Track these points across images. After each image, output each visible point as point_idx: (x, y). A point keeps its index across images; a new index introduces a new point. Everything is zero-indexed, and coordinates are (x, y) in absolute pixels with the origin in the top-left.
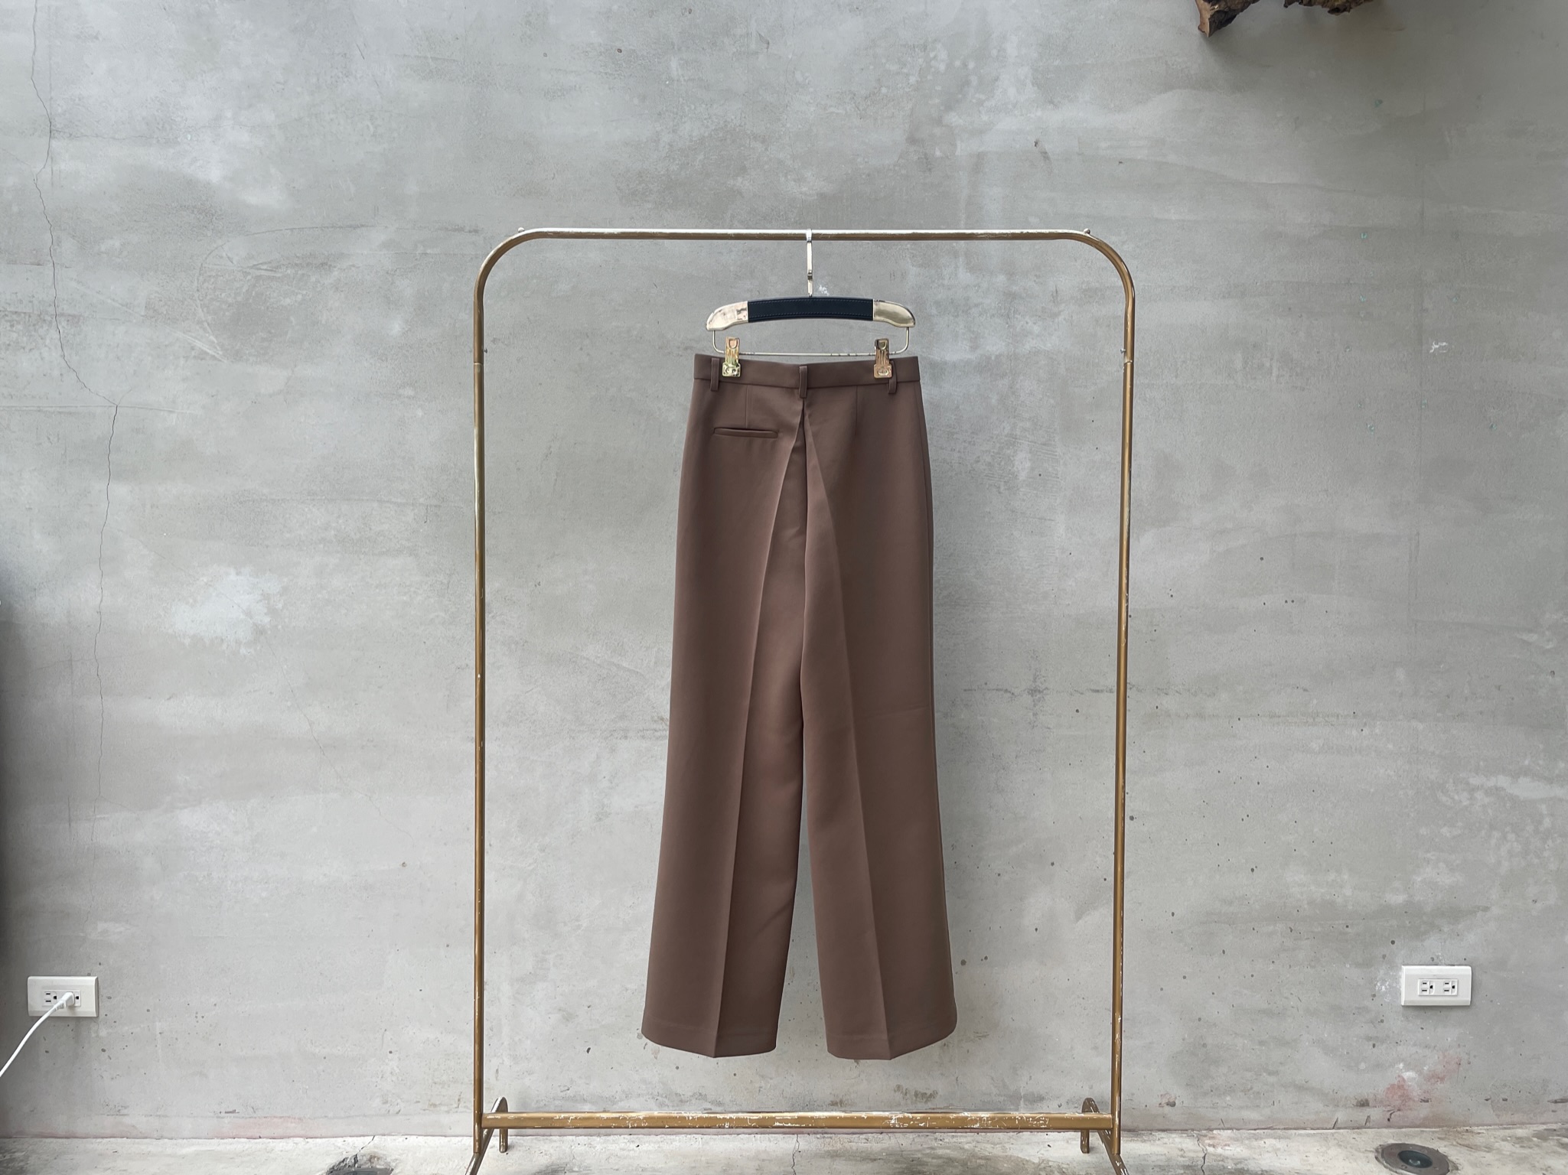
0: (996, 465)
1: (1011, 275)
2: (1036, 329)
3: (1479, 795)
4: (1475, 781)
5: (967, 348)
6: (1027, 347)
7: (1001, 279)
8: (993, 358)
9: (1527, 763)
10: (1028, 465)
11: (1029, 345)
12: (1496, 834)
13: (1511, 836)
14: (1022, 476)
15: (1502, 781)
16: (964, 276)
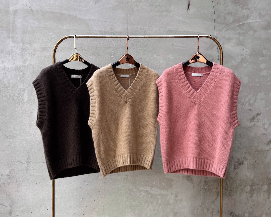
0: (19, 97)
1: (23, 43)
2: (30, 58)
3: (142, 193)
4: (141, 188)
5: (12, 64)
6: (27, 63)
7: (21, 44)
8: (18, 67)
9: (154, 183)
10: (27, 97)
11: (28, 63)
12: (146, 204)
13: (150, 205)
14: (26, 100)
15: (148, 189)
16: (11, 44)
